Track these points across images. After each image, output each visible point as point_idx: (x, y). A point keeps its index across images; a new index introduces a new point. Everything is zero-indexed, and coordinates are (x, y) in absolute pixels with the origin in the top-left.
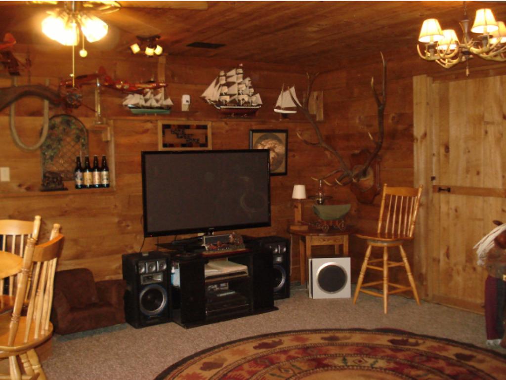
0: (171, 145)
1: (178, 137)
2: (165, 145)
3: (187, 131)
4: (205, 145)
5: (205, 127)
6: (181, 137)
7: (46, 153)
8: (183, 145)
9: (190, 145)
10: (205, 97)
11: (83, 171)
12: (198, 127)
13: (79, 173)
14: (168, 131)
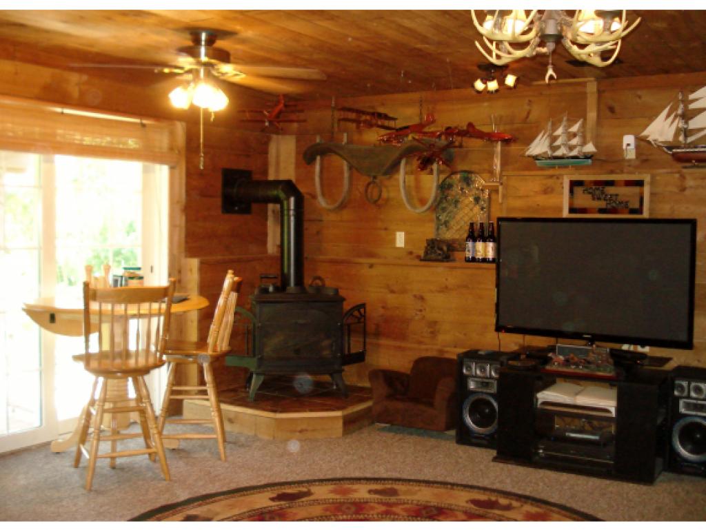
0: (584, 211)
1: (594, 199)
2: (572, 210)
3: (611, 190)
4: (640, 211)
5: (640, 183)
6: (599, 199)
7: (440, 217)
8: (601, 211)
9: (614, 211)
10: (647, 137)
11: (475, 240)
12: (629, 183)
13: (470, 244)
14: (579, 190)
